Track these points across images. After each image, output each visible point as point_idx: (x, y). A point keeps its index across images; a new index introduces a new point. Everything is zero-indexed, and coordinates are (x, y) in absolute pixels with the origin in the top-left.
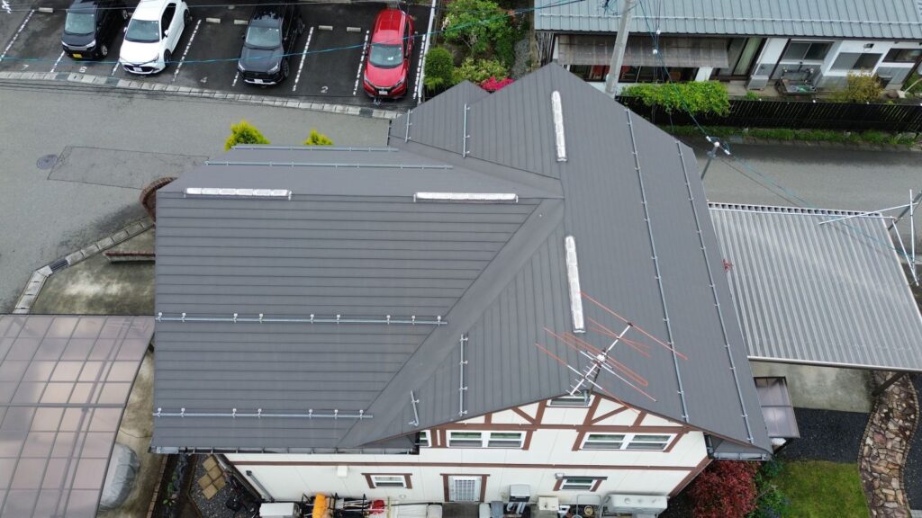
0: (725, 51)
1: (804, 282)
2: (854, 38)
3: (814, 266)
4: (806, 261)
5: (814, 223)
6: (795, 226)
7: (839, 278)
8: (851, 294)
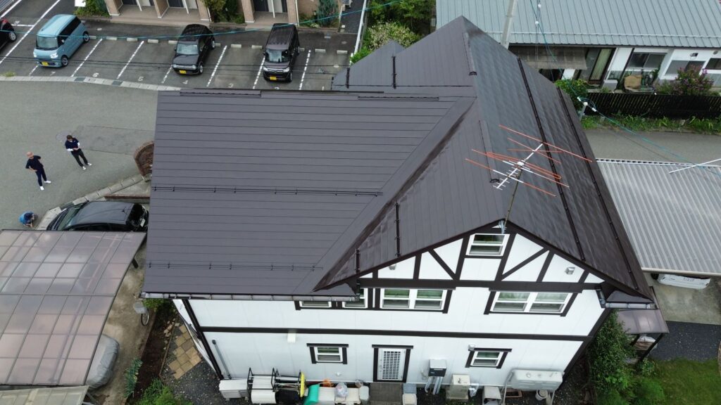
0: (584, 58)
1: (662, 214)
2: (682, 48)
3: (669, 202)
4: (662, 199)
5: (666, 172)
6: (651, 175)
7: (690, 212)
8: (701, 222)
